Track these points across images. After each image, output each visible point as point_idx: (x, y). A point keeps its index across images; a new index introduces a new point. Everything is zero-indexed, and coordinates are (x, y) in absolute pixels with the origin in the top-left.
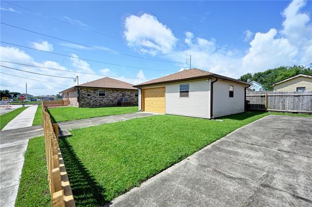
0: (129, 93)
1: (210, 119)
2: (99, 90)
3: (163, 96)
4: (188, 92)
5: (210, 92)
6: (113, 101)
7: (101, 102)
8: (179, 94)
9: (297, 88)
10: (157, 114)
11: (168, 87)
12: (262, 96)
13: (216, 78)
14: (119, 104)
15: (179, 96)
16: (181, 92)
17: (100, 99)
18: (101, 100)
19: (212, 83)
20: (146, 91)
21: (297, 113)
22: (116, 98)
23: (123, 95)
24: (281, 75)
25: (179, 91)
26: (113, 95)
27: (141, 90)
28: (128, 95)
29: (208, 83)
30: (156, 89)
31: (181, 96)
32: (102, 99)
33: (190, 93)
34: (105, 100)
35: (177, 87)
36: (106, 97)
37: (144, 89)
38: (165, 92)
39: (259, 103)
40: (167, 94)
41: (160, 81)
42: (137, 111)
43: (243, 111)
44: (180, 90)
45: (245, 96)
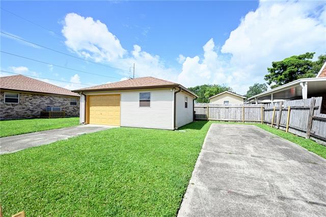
0: (61, 100)
1: (174, 130)
2: (5, 94)
3: (118, 104)
4: (149, 101)
5: (173, 101)
6: (32, 111)
7: (9, 111)
8: (138, 103)
9: (224, 101)
10: (111, 127)
11: (124, 95)
12: (204, 108)
13: (180, 88)
14: (45, 115)
15: (139, 105)
16: (140, 101)
17: (9, 107)
18: (9, 109)
19: (175, 93)
20: (91, 98)
21: (227, 121)
22: (39, 106)
23: (51, 102)
24: (208, 90)
25: (139, 100)
26: (34, 102)
27: (85, 96)
28: (59, 103)
29: (171, 93)
30: (108, 97)
31: (140, 106)
32: (11, 107)
33: (152, 103)
34: (17, 108)
35: (136, 95)
36: (20, 104)
37: (89, 96)
38: (119, 100)
39: (203, 113)
40: (122, 103)
41: (114, 87)
42: (78, 124)
43: (192, 120)
44: (140, 98)
45: (194, 107)
